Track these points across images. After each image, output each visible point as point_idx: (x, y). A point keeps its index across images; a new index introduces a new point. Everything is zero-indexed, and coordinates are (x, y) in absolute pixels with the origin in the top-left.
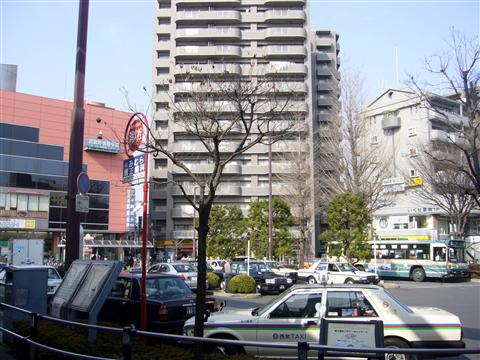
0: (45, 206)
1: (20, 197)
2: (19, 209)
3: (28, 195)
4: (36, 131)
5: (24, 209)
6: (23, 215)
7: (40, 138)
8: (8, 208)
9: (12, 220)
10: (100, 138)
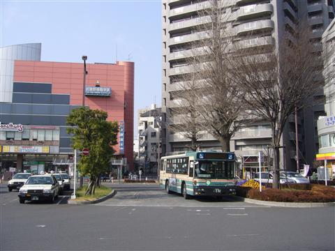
0: (57, 137)
1: (39, 132)
2: (39, 140)
3: (45, 129)
4: (50, 86)
5: (42, 139)
6: (41, 143)
7: (52, 90)
8: (31, 140)
9: (33, 147)
10: (98, 86)
